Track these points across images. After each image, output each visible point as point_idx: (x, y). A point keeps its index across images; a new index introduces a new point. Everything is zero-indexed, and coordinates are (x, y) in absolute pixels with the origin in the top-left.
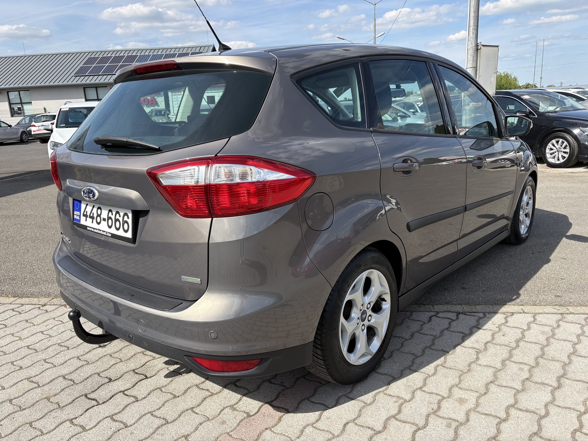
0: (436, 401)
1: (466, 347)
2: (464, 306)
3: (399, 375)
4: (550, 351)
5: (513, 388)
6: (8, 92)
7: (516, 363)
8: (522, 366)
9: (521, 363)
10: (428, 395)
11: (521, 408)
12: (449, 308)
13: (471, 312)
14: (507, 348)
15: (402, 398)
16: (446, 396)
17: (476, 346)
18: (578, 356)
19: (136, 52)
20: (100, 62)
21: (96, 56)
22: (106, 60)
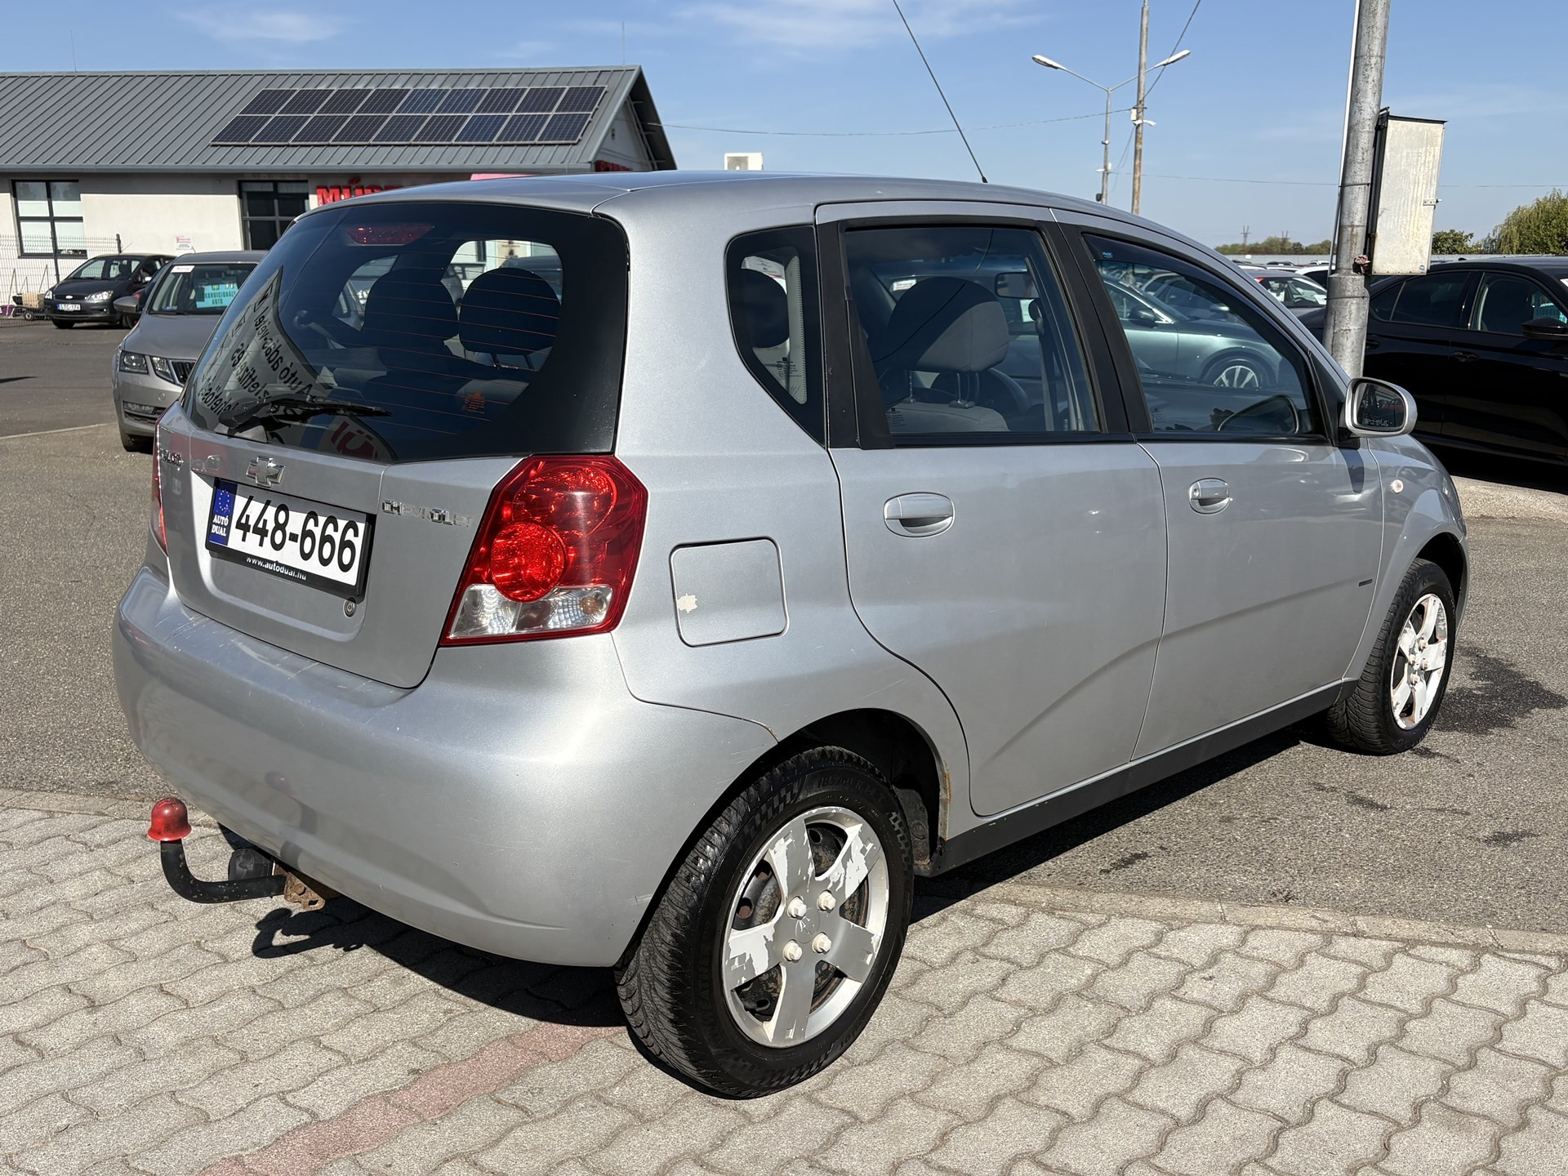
0: (829, 1127)
4: (1229, 1030)
5: (1065, 1113)
6: (14, 183)
7: (1113, 1049)
8: (1122, 1059)
9: (1127, 1052)
10: (816, 1111)
11: (1049, 1162)
16: (866, 1117)
17: (1029, 999)
18: (1302, 1046)
19: (404, 78)
20: (294, 106)
21: (285, 88)
22: (311, 101)
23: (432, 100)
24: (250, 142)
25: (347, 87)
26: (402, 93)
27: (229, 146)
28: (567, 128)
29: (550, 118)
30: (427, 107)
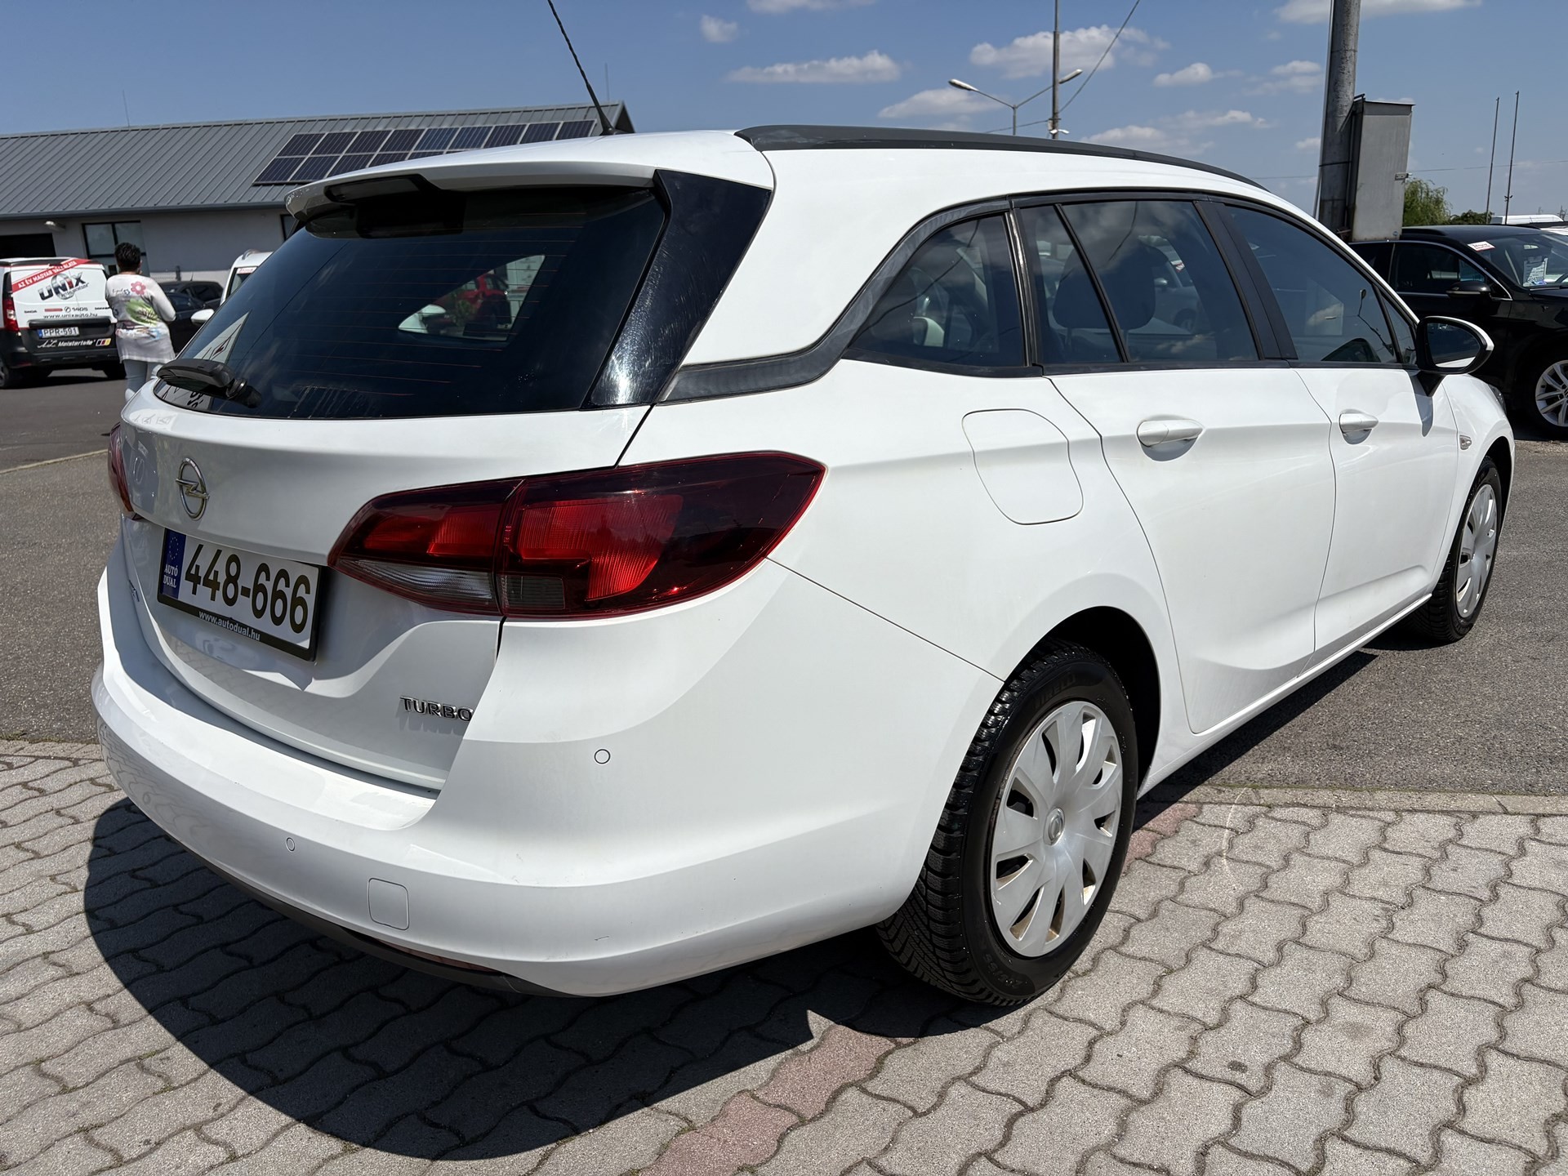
0: (1288, 1031)
1: (1354, 896)
2: (1339, 792)
3: (1182, 963)
5: (1493, 1003)
6: (84, 226)
7: (1493, 938)
8: (1507, 947)
9: (1507, 940)
10: (1263, 1015)
11: (1515, 1052)
12: (1300, 795)
13: (1358, 809)
14: (1467, 901)
15: (1194, 1019)
16: (1312, 1017)
17: (1380, 894)
19: (418, 120)
20: (324, 147)
21: (314, 132)
22: (339, 142)
23: (444, 138)
24: (288, 180)
25: (369, 129)
26: (418, 132)
27: (270, 185)
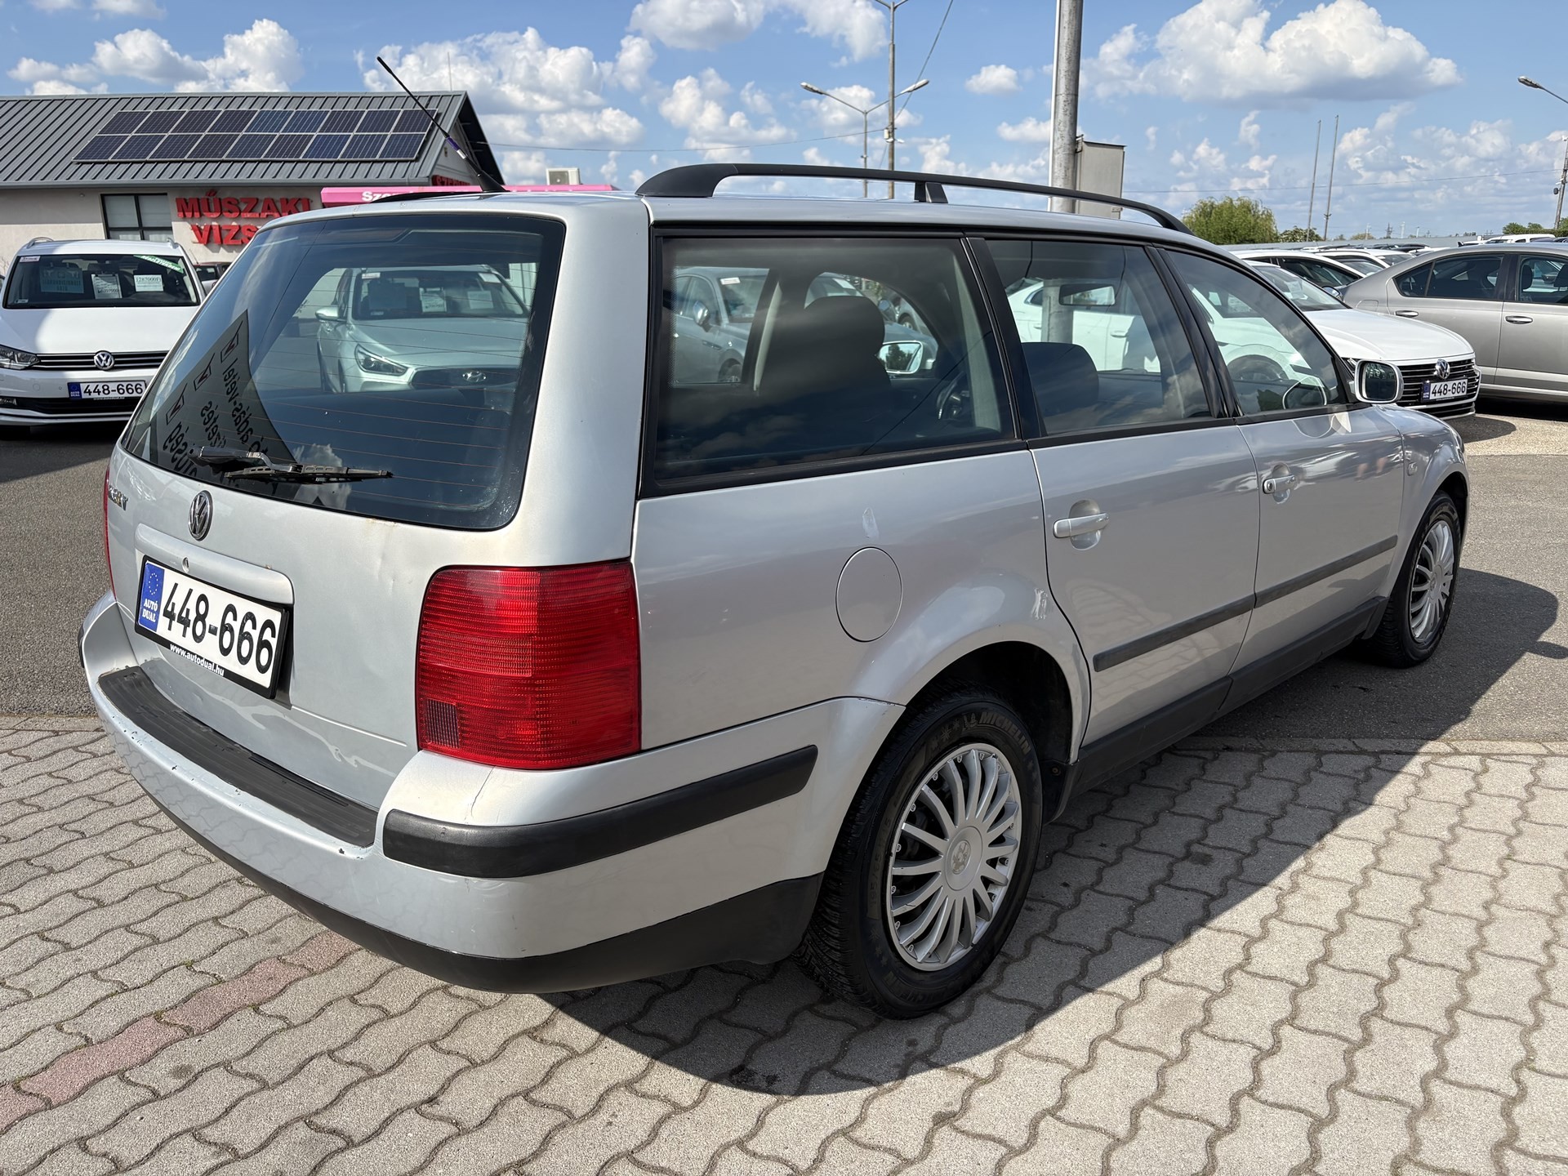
19: (250, 101)
20: (149, 126)
21: (137, 110)
22: (165, 121)
23: (278, 121)
24: (110, 159)
25: (198, 109)
26: (250, 114)
27: (91, 163)
28: (405, 147)
29: (389, 137)
30: (274, 127)
